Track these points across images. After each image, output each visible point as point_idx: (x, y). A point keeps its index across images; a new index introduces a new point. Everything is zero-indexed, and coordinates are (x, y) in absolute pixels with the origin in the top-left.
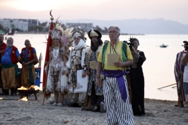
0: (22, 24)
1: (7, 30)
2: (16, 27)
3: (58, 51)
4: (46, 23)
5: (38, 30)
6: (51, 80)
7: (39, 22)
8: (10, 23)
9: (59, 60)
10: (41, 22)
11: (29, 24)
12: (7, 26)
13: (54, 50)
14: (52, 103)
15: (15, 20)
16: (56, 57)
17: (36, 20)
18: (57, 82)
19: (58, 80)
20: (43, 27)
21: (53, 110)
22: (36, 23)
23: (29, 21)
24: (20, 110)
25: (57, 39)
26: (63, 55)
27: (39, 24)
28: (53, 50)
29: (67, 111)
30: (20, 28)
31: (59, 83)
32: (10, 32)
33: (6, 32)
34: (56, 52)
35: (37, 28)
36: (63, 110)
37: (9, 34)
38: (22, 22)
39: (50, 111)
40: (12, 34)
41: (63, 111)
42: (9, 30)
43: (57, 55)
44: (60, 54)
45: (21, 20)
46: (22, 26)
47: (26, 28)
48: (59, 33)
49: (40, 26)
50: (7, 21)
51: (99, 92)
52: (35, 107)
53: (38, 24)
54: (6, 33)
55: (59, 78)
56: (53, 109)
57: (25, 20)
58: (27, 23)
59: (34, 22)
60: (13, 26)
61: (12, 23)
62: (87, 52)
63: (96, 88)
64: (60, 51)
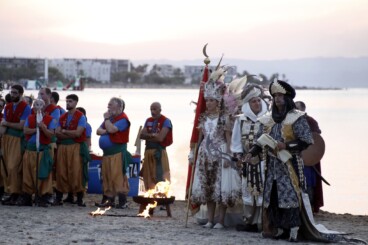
0: (100, 68)
1: (70, 79)
2: (87, 76)
3: (215, 122)
4: (146, 66)
5: (129, 80)
6: (201, 178)
7: (131, 65)
8: (75, 67)
9: (217, 139)
10: (136, 65)
11: (111, 68)
12: (69, 73)
13: (209, 120)
14: (202, 223)
15: (84, 60)
16: (212, 133)
17: (127, 61)
18: (214, 182)
19: (215, 179)
20: (140, 74)
21: (211, 238)
22: (126, 66)
23: (113, 62)
24: (147, 235)
25: (212, 100)
26: (225, 131)
27: (132, 68)
28: (205, 120)
29: (238, 240)
30: (94, 76)
31: (217, 185)
32: (77, 84)
33: (69, 84)
34: (211, 125)
35: (128, 75)
36: (230, 236)
37: (74, 89)
38: (99, 64)
39: (207, 239)
40: (80, 88)
41: (231, 239)
42: (74, 81)
43: (214, 130)
44: (219, 128)
45: (96, 61)
46: (99, 74)
47: (106, 77)
48: (216, 87)
49: (134, 72)
50: (70, 62)
51: (286, 201)
52: (175, 230)
53: (129, 70)
54: (68, 87)
55: (218, 176)
56: (210, 234)
57: (104, 62)
58: (108, 66)
59: (122, 64)
60: (81, 72)
61: (80, 68)
62: (265, 122)
63: (279, 193)
64: (219, 123)
